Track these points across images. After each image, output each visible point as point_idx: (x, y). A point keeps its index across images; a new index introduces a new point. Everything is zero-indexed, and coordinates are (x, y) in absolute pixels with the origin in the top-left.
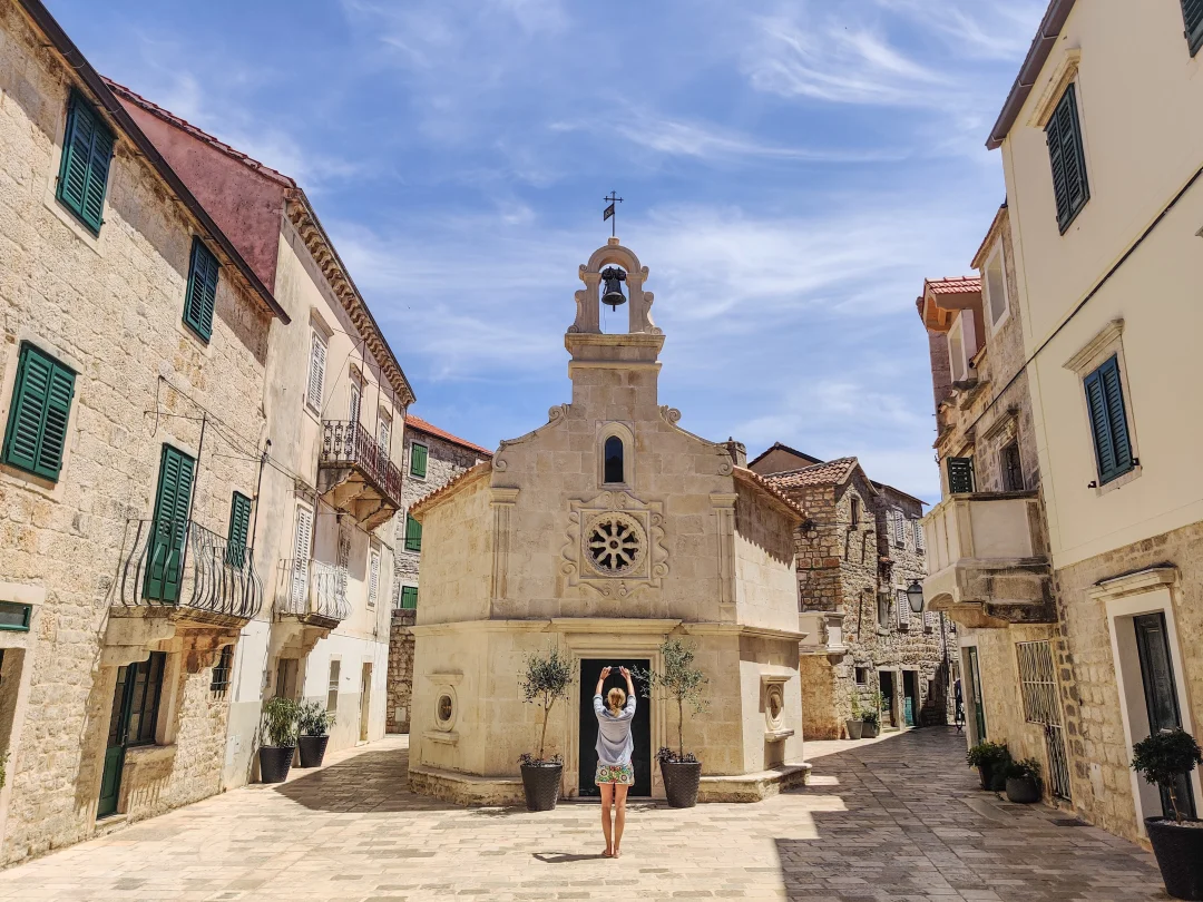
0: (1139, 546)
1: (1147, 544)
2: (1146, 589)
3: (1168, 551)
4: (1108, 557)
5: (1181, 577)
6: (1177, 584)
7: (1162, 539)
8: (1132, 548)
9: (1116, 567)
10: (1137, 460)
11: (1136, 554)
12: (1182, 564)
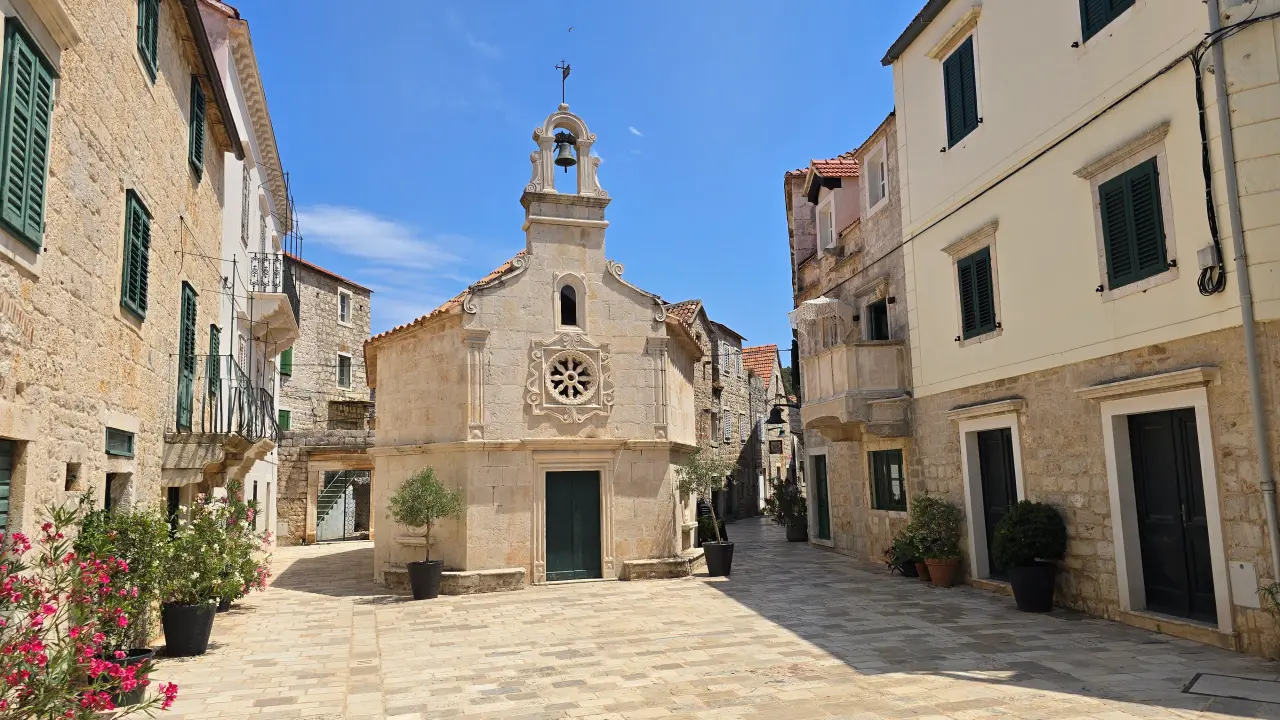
0: (994, 384)
1: (1001, 382)
2: (998, 413)
3: (1018, 389)
4: (965, 390)
5: (1027, 405)
6: (1024, 410)
7: (1014, 380)
8: (987, 385)
9: (971, 398)
10: (999, 324)
11: (990, 389)
12: (1030, 397)
